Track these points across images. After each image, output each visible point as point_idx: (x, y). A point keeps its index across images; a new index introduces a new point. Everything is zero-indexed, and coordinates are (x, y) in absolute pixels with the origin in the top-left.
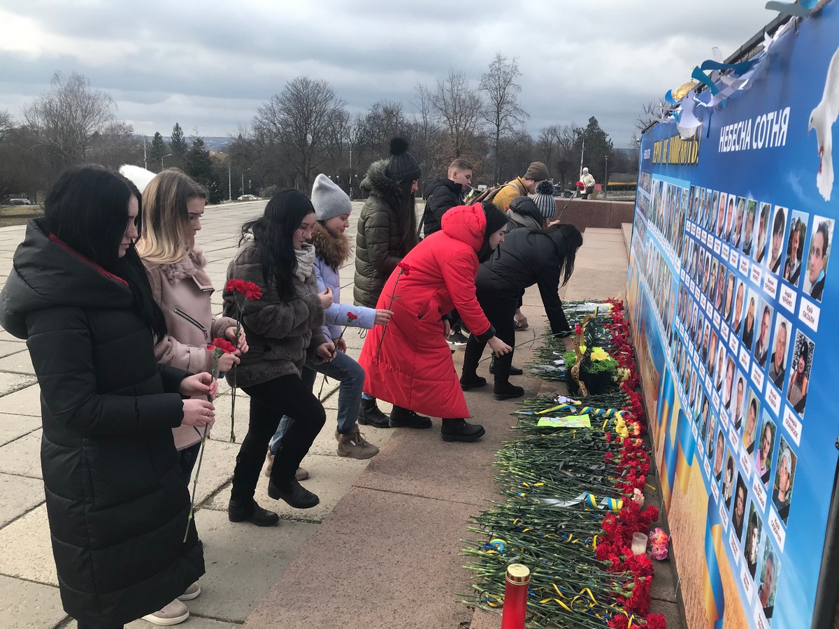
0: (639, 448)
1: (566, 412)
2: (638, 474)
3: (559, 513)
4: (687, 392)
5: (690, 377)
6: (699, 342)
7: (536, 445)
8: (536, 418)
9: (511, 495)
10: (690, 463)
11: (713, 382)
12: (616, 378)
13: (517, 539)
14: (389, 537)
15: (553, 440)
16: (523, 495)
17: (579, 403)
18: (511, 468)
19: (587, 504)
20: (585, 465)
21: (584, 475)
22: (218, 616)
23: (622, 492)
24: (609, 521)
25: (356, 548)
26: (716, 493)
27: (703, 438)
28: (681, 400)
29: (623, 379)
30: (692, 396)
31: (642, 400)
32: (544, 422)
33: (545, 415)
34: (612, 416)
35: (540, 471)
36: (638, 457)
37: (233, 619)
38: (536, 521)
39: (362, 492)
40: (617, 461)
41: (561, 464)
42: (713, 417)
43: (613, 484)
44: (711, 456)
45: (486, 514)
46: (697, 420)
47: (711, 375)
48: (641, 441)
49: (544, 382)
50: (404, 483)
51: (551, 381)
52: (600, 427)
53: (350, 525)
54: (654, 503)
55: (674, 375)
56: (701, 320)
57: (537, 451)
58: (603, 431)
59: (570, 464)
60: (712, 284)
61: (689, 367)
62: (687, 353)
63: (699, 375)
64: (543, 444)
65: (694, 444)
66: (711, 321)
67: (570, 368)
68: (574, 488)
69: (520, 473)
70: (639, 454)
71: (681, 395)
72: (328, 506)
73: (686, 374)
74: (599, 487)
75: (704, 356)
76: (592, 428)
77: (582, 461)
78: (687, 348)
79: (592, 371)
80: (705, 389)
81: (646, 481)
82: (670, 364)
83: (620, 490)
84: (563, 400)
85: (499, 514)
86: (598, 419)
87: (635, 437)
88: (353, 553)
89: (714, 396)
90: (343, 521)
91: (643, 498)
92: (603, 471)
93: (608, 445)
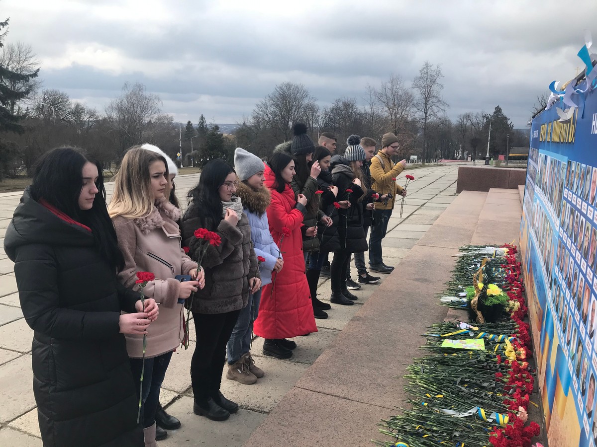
0: (525, 370)
1: (465, 336)
2: (523, 393)
3: (455, 423)
4: (564, 332)
5: (567, 318)
6: (575, 291)
7: (439, 362)
8: (440, 340)
9: (416, 404)
10: (566, 394)
11: (586, 329)
12: (508, 309)
13: (418, 443)
14: (318, 431)
15: (453, 359)
16: (426, 404)
17: (476, 329)
18: (418, 381)
19: (477, 416)
20: (478, 382)
21: (477, 391)
23: (508, 408)
24: (496, 435)
25: (292, 437)
26: (588, 428)
27: (578, 376)
28: (559, 337)
29: (514, 310)
30: (568, 336)
31: (529, 329)
32: (447, 344)
33: (449, 338)
34: (502, 342)
35: (441, 385)
36: (524, 378)
38: (435, 428)
39: (301, 392)
40: (505, 380)
41: (459, 380)
42: (586, 359)
43: (501, 400)
44: (583, 393)
45: (395, 418)
46: (573, 358)
47: (585, 322)
48: (526, 364)
49: (450, 309)
50: (334, 387)
51: (456, 309)
52: (492, 350)
53: (289, 419)
54: (536, 419)
55: (553, 313)
56: (576, 273)
57: (440, 368)
58: (494, 354)
59: (466, 380)
60: (586, 244)
61: (566, 310)
62: (565, 298)
63: (574, 320)
64: (445, 362)
65: (569, 379)
66: (585, 276)
67: (470, 300)
68: (469, 401)
69: (425, 386)
70: (524, 375)
71: (559, 333)
72: (276, 401)
73: (564, 316)
74: (490, 402)
75: (579, 305)
76: (486, 351)
77: (478, 378)
78: (564, 294)
79: (487, 303)
80: (579, 333)
81: (530, 399)
82: (550, 305)
83: (507, 406)
84: (464, 326)
85: (405, 419)
86: (491, 343)
87: (521, 360)
88: (289, 442)
89: (587, 341)
90: (284, 415)
91: (527, 415)
92: (494, 388)
93: (498, 365)
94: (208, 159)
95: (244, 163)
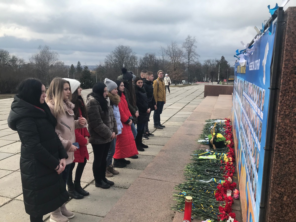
0: (232, 165)
1: (208, 154)
2: (230, 173)
3: (204, 184)
5: (243, 139)
6: (245, 128)
7: (198, 164)
8: (198, 156)
9: (189, 179)
10: (243, 166)
12: (226, 144)
13: (190, 192)
14: (150, 192)
15: (203, 163)
16: (193, 179)
17: (213, 151)
18: (189, 171)
19: (214, 182)
20: (213, 170)
21: (213, 173)
22: (97, 215)
24: (220, 186)
25: (140, 195)
26: (248, 172)
27: (246, 157)
28: (242, 147)
29: (228, 144)
30: (244, 145)
31: (234, 151)
32: (201, 157)
33: (202, 155)
34: (223, 155)
35: (199, 172)
36: (231, 168)
37: (102, 216)
38: (196, 186)
39: (142, 179)
40: (224, 169)
41: (206, 170)
42: (247, 150)
43: (222, 176)
44: (247, 162)
45: (181, 185)
46: (245, 152)
47: (247, 138)
48: (232, 163)
49: (202, 145)
50: (155, 177)
51: (204, 145)
52: (219, 159)
53: (138, 189)
54: (236, 182)
55: (241, 140)
57: (198, 166)
59: (209, 170)
61: (243, 137)
63: (245, 138)
64: (200, 164)
65: (244, 160)
66: (247, 121)
67: (210, 140)
68: (209, 177)
69: (192, 173)
70: (231, 167)
72: (131, 184)
74: (218, 177)
76: (216, 159)
77: (213, 169)
78: (243, 131)
79: (217, 141)
81: (233, 176)
82: (240, 137)
83: (224, 178)
84: (207, 151)
85: (185, 185)
86: (219, 156)
87: (230, 162)
88: (139, 196)
89: (248, 144)
90: (135, 187)
91: (232, 180)
92: (219, 172)
93: (221, 164)
94: (83, 83)
95: (109, 84)
